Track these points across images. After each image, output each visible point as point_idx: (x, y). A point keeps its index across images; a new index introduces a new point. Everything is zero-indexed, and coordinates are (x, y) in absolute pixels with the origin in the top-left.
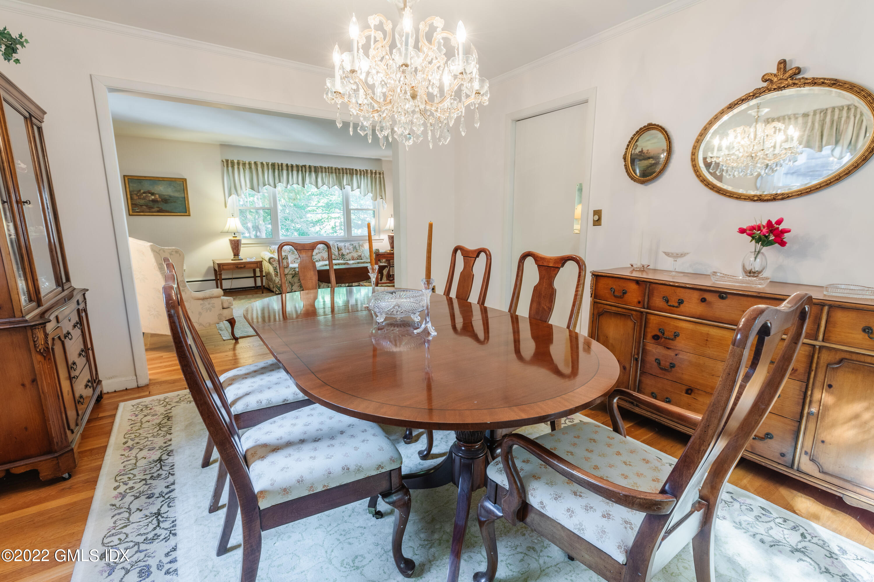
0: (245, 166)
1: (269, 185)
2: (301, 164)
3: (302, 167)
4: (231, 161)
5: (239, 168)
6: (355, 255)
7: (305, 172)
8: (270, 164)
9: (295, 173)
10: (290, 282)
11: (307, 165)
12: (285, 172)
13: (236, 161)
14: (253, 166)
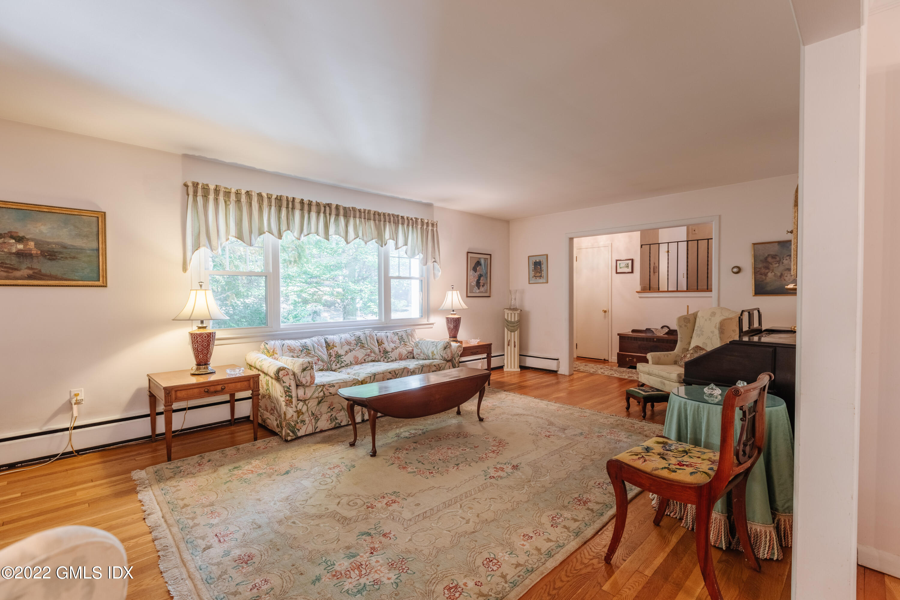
0: (229, 197)
1: (270, 232)
2: (324, 201)
3: (325, 207)
4: (203, 184)
5: (216, 200)
6: (403, 351)
7: (330, 214)
8: (274, 197)
9: (313, 215)
10: (313, 414)
11: (334, 203)
12: (297, 213)
13: (212, 187)
14: (244, 198)
